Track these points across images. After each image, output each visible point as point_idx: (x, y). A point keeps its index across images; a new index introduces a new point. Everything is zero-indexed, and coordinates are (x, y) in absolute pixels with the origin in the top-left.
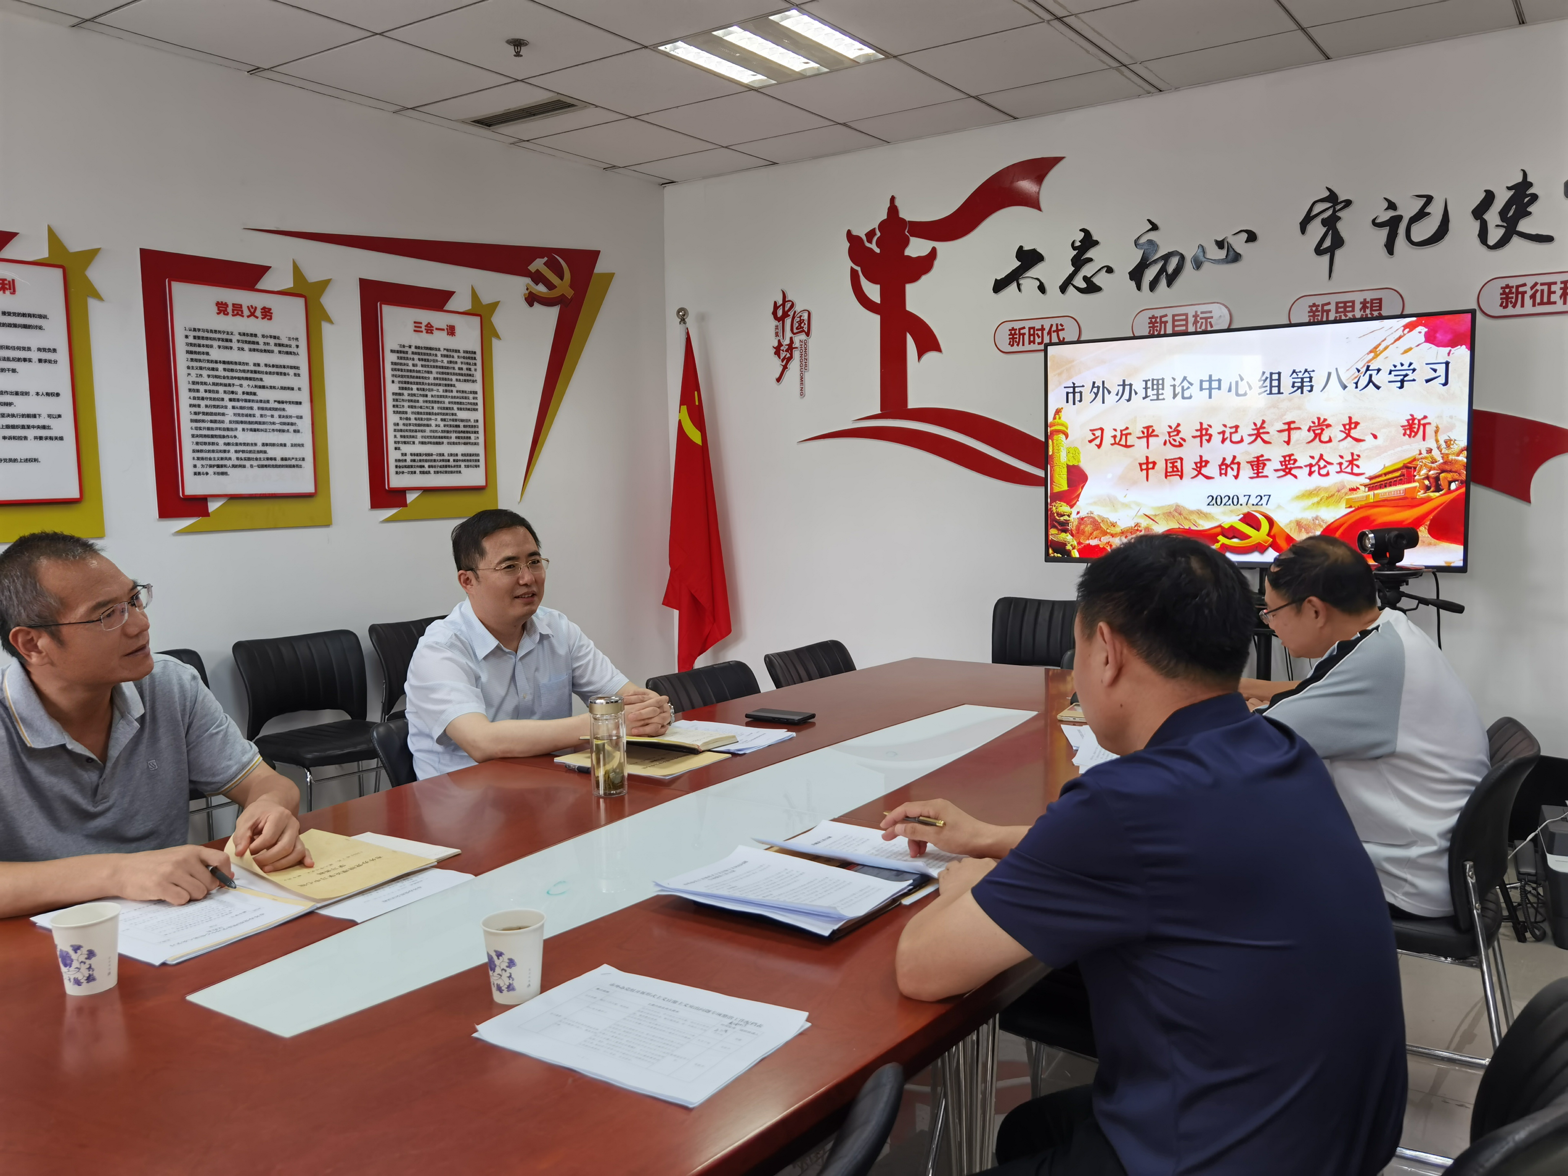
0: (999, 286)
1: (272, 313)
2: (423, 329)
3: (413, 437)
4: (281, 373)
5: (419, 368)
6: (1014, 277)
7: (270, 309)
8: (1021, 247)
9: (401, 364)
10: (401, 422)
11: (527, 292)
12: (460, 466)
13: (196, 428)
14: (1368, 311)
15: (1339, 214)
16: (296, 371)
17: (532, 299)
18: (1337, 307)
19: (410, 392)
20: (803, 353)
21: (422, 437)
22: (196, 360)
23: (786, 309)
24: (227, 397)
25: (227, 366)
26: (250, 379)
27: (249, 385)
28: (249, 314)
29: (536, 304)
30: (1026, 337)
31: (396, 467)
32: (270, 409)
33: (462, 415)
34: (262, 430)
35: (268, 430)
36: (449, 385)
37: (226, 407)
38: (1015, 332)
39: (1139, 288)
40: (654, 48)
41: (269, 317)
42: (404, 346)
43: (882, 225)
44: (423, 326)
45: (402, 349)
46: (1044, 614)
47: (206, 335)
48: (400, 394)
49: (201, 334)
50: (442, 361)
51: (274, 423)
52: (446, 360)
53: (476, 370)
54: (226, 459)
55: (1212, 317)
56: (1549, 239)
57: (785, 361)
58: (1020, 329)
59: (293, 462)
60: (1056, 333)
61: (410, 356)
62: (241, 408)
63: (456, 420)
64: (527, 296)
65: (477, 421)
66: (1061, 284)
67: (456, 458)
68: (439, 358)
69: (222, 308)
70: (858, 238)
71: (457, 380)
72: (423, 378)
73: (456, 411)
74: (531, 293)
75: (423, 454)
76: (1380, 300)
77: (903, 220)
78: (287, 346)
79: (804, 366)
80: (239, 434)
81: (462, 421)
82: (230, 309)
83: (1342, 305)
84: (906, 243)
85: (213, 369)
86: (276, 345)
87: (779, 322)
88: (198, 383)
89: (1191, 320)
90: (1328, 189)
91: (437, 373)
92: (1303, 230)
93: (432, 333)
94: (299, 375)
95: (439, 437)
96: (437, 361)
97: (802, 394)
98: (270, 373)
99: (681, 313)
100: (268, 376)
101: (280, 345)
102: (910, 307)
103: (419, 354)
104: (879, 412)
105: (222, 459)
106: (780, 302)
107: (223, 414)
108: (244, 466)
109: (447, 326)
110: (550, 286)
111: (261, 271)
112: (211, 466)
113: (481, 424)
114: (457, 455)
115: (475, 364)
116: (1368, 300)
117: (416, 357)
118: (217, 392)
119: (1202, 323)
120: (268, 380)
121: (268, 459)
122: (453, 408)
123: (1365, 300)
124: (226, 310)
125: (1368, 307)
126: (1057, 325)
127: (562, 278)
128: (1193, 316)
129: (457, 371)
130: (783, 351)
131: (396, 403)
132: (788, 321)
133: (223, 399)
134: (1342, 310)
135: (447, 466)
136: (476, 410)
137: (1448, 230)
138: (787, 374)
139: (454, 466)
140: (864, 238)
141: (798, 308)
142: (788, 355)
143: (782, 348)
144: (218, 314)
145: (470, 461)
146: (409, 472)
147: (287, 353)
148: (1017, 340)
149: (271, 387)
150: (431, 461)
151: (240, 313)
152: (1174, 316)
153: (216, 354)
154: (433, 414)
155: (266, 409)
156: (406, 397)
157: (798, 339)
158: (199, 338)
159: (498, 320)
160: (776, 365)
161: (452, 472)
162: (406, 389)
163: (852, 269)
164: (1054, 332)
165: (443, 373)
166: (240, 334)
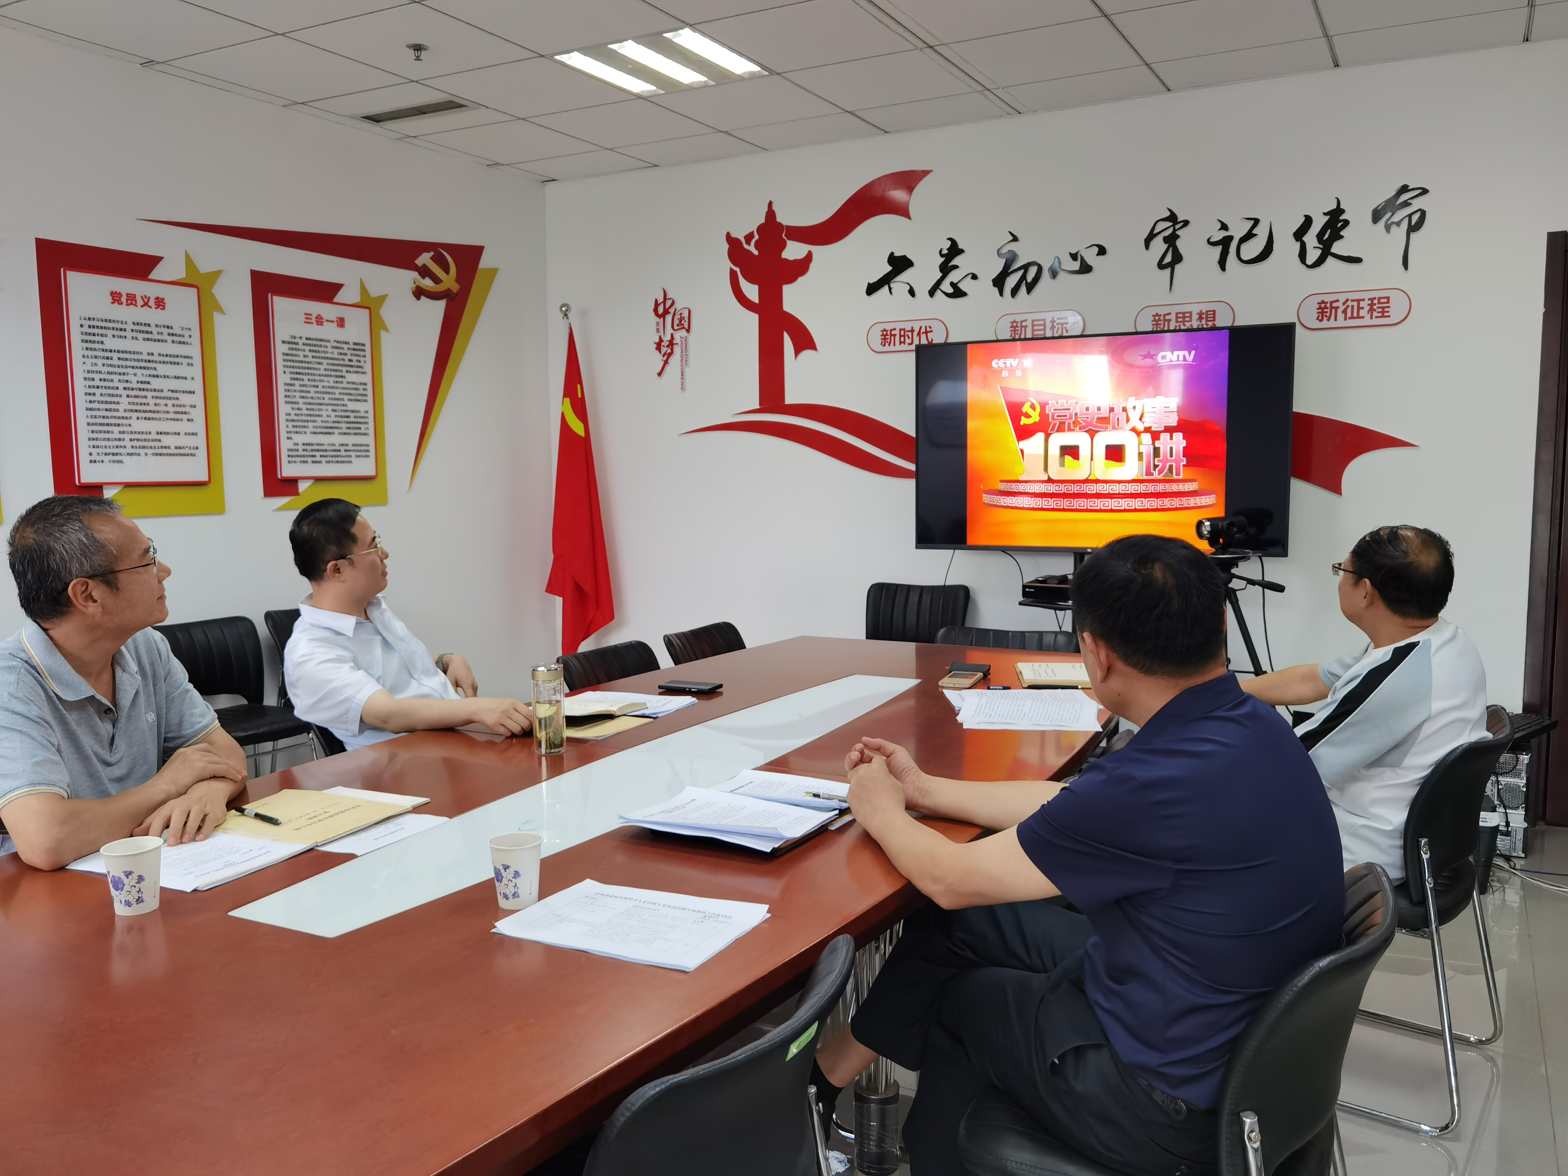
0: (872, 289)
1: (165, 303)
2: (314, 320)
3: (305, 427)
4: (175, 363)
5: (310, 359)
6: (885, 281)
7: (163, 299)
8: (892, 254)
9: (292, 355)
10: (293, 412)
11: (414, 286)
12: (350, 456)
13: (92, 417)
14: (1204, 322)
15: (1178, 233)
16: (190, 361)
17: (419, 293)
18: (1177, 318)
19: (302, 383)
20: (684, 349)
21: (314, 427)
22: (91, 349)
23: (667, 306)
24: (121, 386)
25: (121, 355)
26: (144, 368)
27: (143, 375)
28: (143, 303)
29: (423, 298)
30: (897, 338)
31: (289, 456)
32: (164, 398)
33: (352, 406)
34: (156, 419)
35: (162, 419)
36: (339, 376)
37: (121, 396)
38: (887, 333)
39: (1001, 294)
40: (551, 57)
41: (162, 307)
42: (295, 338)
43: (760, 229)
44: (313, 317)
45: (293, 340)
46: (914, 598)
47: (100, 324)
48: (291, 385)
49: (96, 323)
50: (332, 353)
51: (168, 412)
52: (336, 351)
53: (365, 362)
54: (121, 447)
55: (1067, 323)
56: (1358, 260)
57: (666, 356)
58: (891, 330)
59: (187, 451)
60: (925, 335)
61: (301, 347)
62: (136, 397)
63: (347, 411)
64: (414, 290)
65: (367, 412)
66: (929, 288)
67: (347, 448)
68: (330, 350)
69: (116, 297)
70: (737, 241)
71: (347, 371)
72: (314, 369)
73: (346, 402)
74: (418, 287)
75: (315, 444)
76: (1214, 311)
77: (780, 225)
78: (180, 336)
79: (685, 361)
80: (133, 422)
81: (353, 411)
82: (124, 299)
83: (1181, 315)
84: (784, 245)
85: (108, 358)
86: (169, 334)
87: (660, 318)
88: (93, 372)
89: (1049, 325)
90: (1170, 210)
91: (328, 364)
92: (1147, 246)
93: (322, 325)
94: (192, 365)
95: (331, 428)
96: (327, 352)
97: (683, 388)
98: (164, 362)
99: (564, 309)
100: (162, 365)
101: (173, 335)
102: (788, 307)
103: (309, 345)
104: (758, 407)
105: (117, 447)
106: (661, 299)
107: (118, 403)
108: (139, 455)
109: (337, 318)
110: (436, 280)
111: (153, 261)
112: (106, 454)
113: (371, 415)
114: (347, 445)
115: (365, 356)
116: (1204, 311)
117: (307, 348)
118: (112, 381)
119: (1058, 328)
120: (162, 369)
121: (162, 447)
122: (343, 400)
123: (1201, 311)
124: (120, 300)
125: (1203, 318)
126: (926, 327)
127: (447, 271)
128: (1051, 322)
129: (347, 363)
130: (664, 346)
131: (287, 394)
132: (669, 318)
133: (117, 388)
134: (1181, 320)
135: (336, 455)
136: (365, 401)
137: (1272, 250)
138: (668, 368)
139: (346, 456)
140: (743, 241)
141: (678, 306)
142: (669, 351)
143: (663, 344)
144: (112, 303)
145: (361, 451)
146: (301, 462)
147: (180, 343)
148: (889, 341)
149: (165, 376)
150: (323, 451)
151: (134, 302)
152: (1033, 321)
153: (111, 343)
154: (324, 404)
155: (160, 398)
156: (297, 388)
157: (679, 335)
158: (94, 327)
159: (386, 313)
160: (659, 359)
161: (343, 462)
162: (297, 379)
163: (731, 269)
164: (923, 333)
165: (333, 365)
166: (134, 323)
